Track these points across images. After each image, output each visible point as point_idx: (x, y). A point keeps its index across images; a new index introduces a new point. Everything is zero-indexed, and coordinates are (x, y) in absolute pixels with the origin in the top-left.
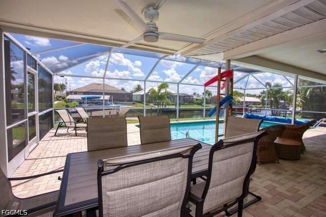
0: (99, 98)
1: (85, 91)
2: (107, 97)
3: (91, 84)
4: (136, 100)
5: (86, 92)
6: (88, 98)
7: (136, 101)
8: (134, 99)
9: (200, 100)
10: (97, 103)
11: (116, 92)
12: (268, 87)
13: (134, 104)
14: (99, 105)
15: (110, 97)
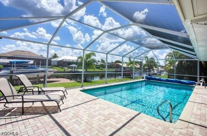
0: (27, 62)
1: (9, 56)
2: (32, 62)
3: (16, 51)
4: (53, 64)
5: (11, 57)
6: (17, 63)
7: (54, 66)
8: (52, 63)
9: (98, 65)
10: (25, 67)
11: (38, 58)
12: (146, 59)
13: (52, 67)
14: (28, 68)
15: (34, 62)
